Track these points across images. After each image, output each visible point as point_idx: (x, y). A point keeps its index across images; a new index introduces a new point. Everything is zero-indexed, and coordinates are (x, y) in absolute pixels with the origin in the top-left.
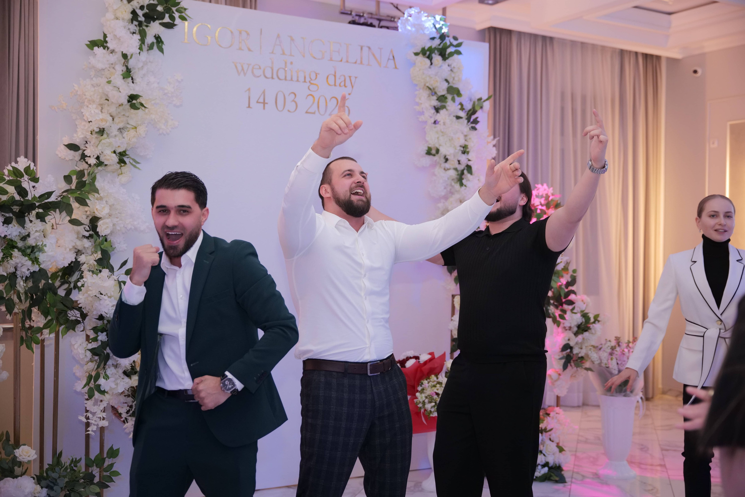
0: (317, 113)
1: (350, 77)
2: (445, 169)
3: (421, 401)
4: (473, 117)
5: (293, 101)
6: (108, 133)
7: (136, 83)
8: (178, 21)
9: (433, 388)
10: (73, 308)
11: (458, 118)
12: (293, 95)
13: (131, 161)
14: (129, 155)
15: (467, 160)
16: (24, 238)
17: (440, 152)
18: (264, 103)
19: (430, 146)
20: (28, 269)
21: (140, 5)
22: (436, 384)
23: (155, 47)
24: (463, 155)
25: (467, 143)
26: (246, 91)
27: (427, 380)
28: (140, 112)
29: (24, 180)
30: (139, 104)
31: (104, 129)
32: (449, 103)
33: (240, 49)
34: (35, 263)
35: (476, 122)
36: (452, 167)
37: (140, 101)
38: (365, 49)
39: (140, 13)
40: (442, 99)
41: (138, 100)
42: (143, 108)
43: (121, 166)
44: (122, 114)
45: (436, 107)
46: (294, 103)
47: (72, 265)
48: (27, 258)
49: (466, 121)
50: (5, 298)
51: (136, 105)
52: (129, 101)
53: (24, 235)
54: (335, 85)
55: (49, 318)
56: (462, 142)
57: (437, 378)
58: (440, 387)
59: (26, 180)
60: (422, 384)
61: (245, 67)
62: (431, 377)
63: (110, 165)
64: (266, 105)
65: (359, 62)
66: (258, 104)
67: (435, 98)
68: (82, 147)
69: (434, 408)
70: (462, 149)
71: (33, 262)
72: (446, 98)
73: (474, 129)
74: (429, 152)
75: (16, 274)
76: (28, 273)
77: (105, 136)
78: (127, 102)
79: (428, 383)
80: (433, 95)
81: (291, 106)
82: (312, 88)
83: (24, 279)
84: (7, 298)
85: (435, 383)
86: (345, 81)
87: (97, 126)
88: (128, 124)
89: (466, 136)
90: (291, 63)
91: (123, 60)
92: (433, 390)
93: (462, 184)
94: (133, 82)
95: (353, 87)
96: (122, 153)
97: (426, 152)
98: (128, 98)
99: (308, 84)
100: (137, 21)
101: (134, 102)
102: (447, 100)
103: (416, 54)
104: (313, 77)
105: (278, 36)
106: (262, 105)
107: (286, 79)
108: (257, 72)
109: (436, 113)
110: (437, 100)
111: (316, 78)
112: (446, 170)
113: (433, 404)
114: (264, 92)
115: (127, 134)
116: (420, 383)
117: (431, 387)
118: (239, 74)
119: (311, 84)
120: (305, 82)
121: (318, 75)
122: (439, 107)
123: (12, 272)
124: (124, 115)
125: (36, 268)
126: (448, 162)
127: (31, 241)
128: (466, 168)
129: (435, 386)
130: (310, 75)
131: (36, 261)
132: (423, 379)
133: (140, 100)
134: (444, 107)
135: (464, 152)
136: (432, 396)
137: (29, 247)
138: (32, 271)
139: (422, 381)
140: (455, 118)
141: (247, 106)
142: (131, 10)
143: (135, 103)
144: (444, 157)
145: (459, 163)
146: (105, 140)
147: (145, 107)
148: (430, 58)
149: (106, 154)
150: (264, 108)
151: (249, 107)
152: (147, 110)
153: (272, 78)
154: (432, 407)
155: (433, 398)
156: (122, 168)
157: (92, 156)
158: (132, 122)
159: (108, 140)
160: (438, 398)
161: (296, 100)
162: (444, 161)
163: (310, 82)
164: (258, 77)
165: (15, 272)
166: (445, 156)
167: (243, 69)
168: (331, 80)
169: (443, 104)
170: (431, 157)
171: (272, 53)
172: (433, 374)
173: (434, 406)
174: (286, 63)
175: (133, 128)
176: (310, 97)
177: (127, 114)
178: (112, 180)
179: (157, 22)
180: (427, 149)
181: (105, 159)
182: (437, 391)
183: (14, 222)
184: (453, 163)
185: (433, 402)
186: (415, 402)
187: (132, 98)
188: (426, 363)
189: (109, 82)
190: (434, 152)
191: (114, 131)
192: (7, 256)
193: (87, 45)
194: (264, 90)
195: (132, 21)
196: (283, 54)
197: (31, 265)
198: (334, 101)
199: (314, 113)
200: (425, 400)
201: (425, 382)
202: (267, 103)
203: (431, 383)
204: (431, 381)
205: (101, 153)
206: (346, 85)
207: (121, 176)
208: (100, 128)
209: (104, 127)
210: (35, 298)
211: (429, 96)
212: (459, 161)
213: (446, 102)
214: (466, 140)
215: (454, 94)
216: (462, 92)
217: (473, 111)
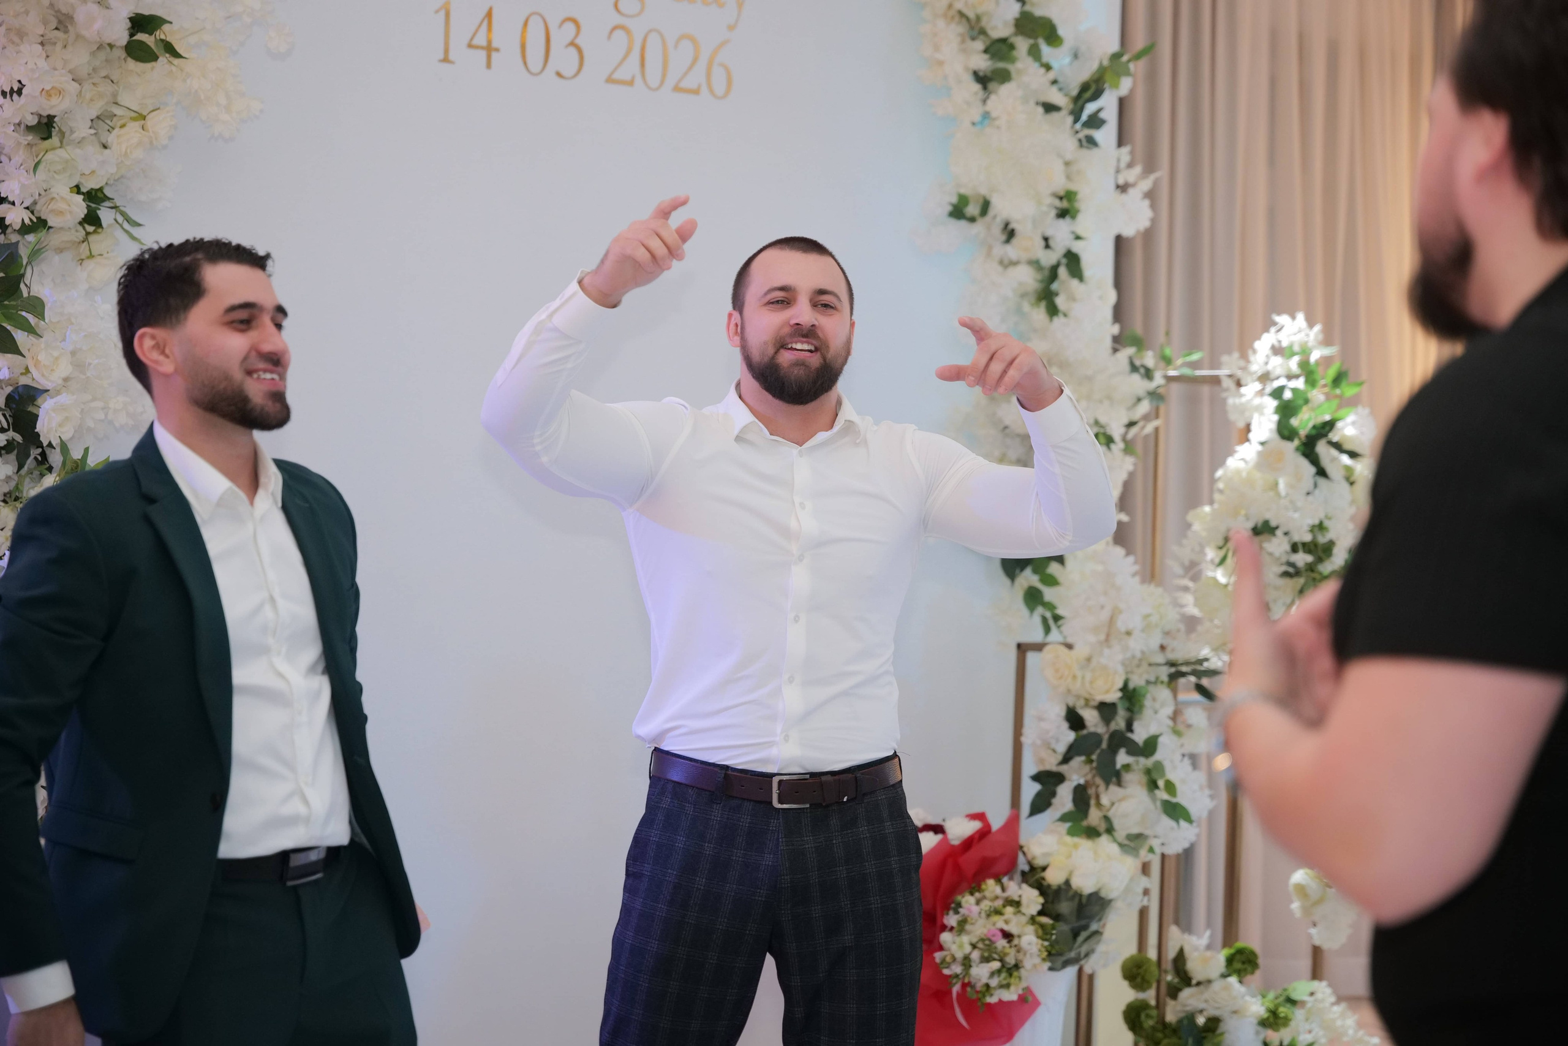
0: (638, 80)
2: (1001, 262)
3: (959, 955)
4: (1090, 108)
5: (572, 44)
6: (64, 129)
9: (996, 918)
11: (1050, 108)
12: (570, 27)
13: (120, 219)
14: (113, 199)
15: (1072, 237)
17: (991, 212)
18: (489, 49)
19: (963, 191)
22: (1004, 906)
24: (1061, 221)
25: (1072, 187)
26: (437, 12)
27: (972, 894)
30: (161, 45)
31: (51, 118)
32: (1023, 65)
35: (1095, 122)
36: (1025, 256)
37: (163, 37)
40: (1000, 49)
41: (160, 34)
42: (170, 57)
43: (88, 234)
44: (103, 74)
45: (981, 74)
46: (573, 51)
49: (1070, 119)
51: (152, 48)
52: (128, 36)
56: (1060, 184)
57: (1003, 889)
58: (1015, 914)
60: (959, 905)
62: (986, 884)
63: (61, 228)
64: (494, 55)
66: (472, 51)
67: (979, 45)
69: (999, 976)
70: (1057, 203)
72: (1012, 47)
73: (1091, 142)
74: (958, 212)
77: (55, 140)
78: (121, 36)
79: (978, 902)
80: (973, 39)
81: (564, 59)
85: (999, 903)
87: (34, 111)
88: (116, 103)
89: (1067, 164)
92: (994, 924)
93: (1053, 311)
95: (740, 5)
96: (93, 193)
97: (950, 208)
98: (127, 24)
101: (141, 37)
102: (1015, 53)
106: (483, 54)
109: (982, 93)
110: (986, 51)
112: (1007, 264)
113: (996, 965)
114: (489, 15)
115: (115, 137)
116: (953, 902)
117: (988, 916)
122: (989, 74)
124: (107, 77)
126: (1014, 241)
128: (1064, 261)
129: (998, 912)
132: (962, 893)
133: (166, 33)
134: (1004, 77)
135: (1063, 214)
136: (992, 942)
139: (959, 898)
140: (1040, 110)
141: (441, 56)
143: (144, 44)
144: (1002, 226)
145: (1047, 246)
146: (56, 155)
149: (56, 196)
150: (489, 65)
151: (446, 60)
154: (992, 974)
155: (996, 948)
156: (91, 238)
158: (132, 100)
159: (61, 152)
160: (1011, 947)
161: (578, 41)
162: (1004, 237)
166: (1007, 225)
169: (1001, 65)
170: (963, 223)
172: (989, 878)
173: (999, 971)
175: (133, 119)
176: (619, 33)
177: (115, 75)
178: (63, 276)
180: (955, 200)
181: (52, 211)
182: (1006, 928)
184: (1028, 245)
185: (995, 959)
186: (938, 960)
187: (138, 25)
188: (969, 843)
190: (972, 210)
191: (81, 128)
194: (491, 9)
198: (686, 46)
199: (631, 83)
200: (970, 954)
201: (968, 901)
202: (497, 50)
203: (986, 905)
204: (984, 898)
205: (43, 193)
206: (722, 1)
207: (90, 265)
208: (40, 116)
209: (52, 113)
211: (963, 41)
212: (1046, 239)
213: (1013, 60)
214: (1069, 177)
215: (1036, 38)
216: (1061, 32)
217: (1091, 89)
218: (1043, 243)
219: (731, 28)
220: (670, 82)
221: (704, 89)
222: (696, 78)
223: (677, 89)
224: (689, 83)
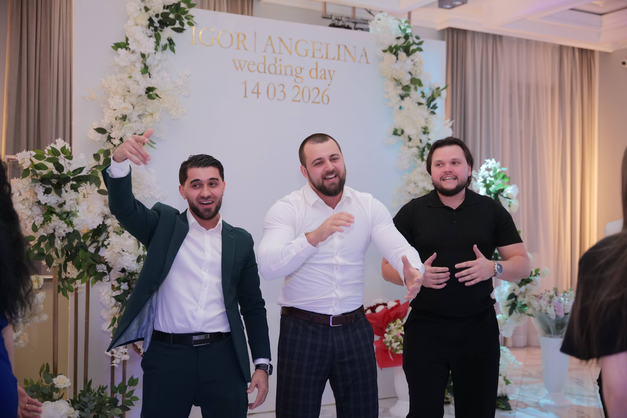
0: (301, 100)
1: (329, 71)
3: (389, 340)
4: (433, 103)
5: (282, 91)
6: (130, 118)
7: (152, 78)
8: (186, 26)
9: (399, 330)
10: (100, 263)
11: (420, 104)
12: (282, 87)
15: (427, 139)
16: (61, 205)
17: (405, 133)
18: (258, 93)
19: (396, 128)
20: (64, 231)
21: (156, 14)
22: (401, 327)
23: (168, 48)
24: (424, 135)
25: (427, 125)
26: (243, 84)
27: (393, 323)
28: (156, 101)
29: (61, 158)
30: (155, 95)
31: (126, 115)
32: (412, 92)
33: (238, 48)
34: (70, 225)
35: (435, 107)
36: (415, 145)
38: (342, 48)
39: (156, 20)
40: (406, 88)
41: (154, 92)
42: (158, 98)
44: (141, 103)
45: (402, 95)
46: (282, 93)
47: (101, 227)
48: (63, 222)
49: (426, 107)
50: (45, 254)
51: (153, 96)
52: (146, 93)
53: (61, 203)
54: (317, 78)
55: (81, 270)
56: (423, 124)
59: (62, 158)
60: (390, 326)
61: (242, 64)
62: (397, 320)
64: (259, 95)
65: (337, 58)
66: (253, 94)
67: (400, 87)
68: (108, 131)
70: (423, 130)
71: (68, 225)
72: (410, 88)
73: (433, 113)
74: (395, 133)
75: (54, 235)
76: (64, 234)
77: (127, 121)
78: (144, 93)
79: (395, 325)
80: (398, 85)
81: (280, 95)
82: (298, 80)
83: (61, 238)
84: (47, 254)
85: (400, 326)
86: (325, 74)
87: (121, 113)
88: (146, 111)
89: (426, 119)
90: (280, 60)
91: (142, 59)
92: (398, 332)
93: (423, 160)
94: (150, 77)
95: (331, 79)
97: (393, 132)
98: (145, 90)
99: (295, 77)
100: (153, 26)
101: (151, 93)
103: (385, 51)
104: (299, 70)
105: (270, 38)
106: (256, 95)
107: (276, 73)
108: (253, 68)
109: (401, 100)
110: (402, 89)
111: (301, 72)
112: (410, 147)
113: (399, 343)
114: (258, 84)
115: (145, 120)
117: (397, 329)
118: (237, 69)
119: (297, 77)
120: (292, 75)
121: (302, 70)
122: (404, 95)
123: (51, 233)
124: (142, 104)
125: (71, 230)
126: (412, 141)
127: (66, 208)
128: (427, 146)
130: (296, 70)
131: (70, 224)
132: (390, 323)
133: (156, 92)
134: (408, 95)
135: (425, 133)
136: (398, 337)
137: (65, 213)
138: (67, 232)
139: (389, 324)
140: (417, 104)
141: (244, 95)
142: (148, 17)
143: (151, 95)
144: (408, 137)
145: (421, 142)
146: (127, 125)
147: (160, 98)
148: (396, 54)
149: (127, 136)
150: (258, 97)
151: (245, 96)
152: (161, 100)
153: (265, 72)
154: (397, 346)
157: (116, 138)
158: (149, 110)
159: (129, 125)
161: (284, 90)
162: (408, 140)
163: (296, 75)
164: (253, 71)
165: (54, 233)
167: (240, 65)
168: (314, 73)
169: (408, 93)
170: (397, 137)
171: (265, 51)
172: (398, 318)
173: (399, 345)
174: (276, 59)
175: (150, 115)
176: (296, 88)
177: (145, 103)
179: (170, 28)
180: (393, 130)
182: (401, 333)
183: (53, 192)
184: (415, 142)
185: (399, 342)
186: (384, 342)
187: (149, 90)
188: (392, 309)
189: (130, 77)
190: (399, 132)
191: (134, 117)
192: (47, 220)
193: (113, 47)
194: (258, 82)
195: (149, 26)
196: (274, 52)
197: (67, 227)
198: (316, 91)
199: (299, 101)
200: (392, 340)
201: (392, 325)
202: (260, 93)
203: (397, 326)
204: (396, 324)
205: (124, 135)
206: (326, 77)
208: (123, 115)
209: (126, 114)
210: (70, 254)
211: (395, 86)
212: (421, 140)
213: (410, 91)
214: (426, 123)
215: (416, 84)
216: (423, 82)
217: (432, 99)
218: (419, 141)
219: (329, 85)
220: (311, 100)
221: (321, 102)
222: (319, 99)
223: (313, 102)
224: (317, 100)
